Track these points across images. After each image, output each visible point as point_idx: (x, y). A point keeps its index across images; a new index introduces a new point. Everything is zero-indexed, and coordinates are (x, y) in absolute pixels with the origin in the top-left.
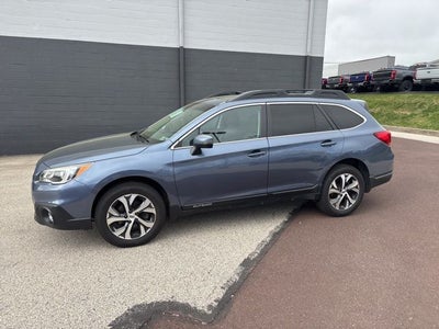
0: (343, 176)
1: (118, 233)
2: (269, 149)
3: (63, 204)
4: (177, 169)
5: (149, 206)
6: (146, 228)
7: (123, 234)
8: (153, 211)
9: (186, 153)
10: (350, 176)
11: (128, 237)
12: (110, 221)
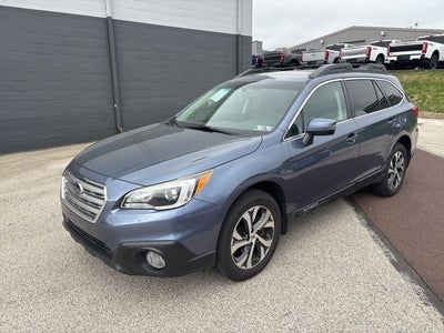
0: (397, 155)
1: (240, 263)
3: (181, 239)
5: (270, 220)
7: (245, 264)
10: (400, 154)
11: (249, 266)
12: (234, 249)
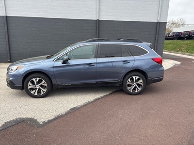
0: (134, 77)
1: (32, 92)
2: (97, 63)
3: (12, 80)
4: (55, 69)
5: (44, 83)
6: (43, 92)
7: (35, 93)
8: (46, 85)
9: (60, 63)
10: (138, 77)
11: (36, 94)
12: (29, 87)
